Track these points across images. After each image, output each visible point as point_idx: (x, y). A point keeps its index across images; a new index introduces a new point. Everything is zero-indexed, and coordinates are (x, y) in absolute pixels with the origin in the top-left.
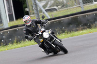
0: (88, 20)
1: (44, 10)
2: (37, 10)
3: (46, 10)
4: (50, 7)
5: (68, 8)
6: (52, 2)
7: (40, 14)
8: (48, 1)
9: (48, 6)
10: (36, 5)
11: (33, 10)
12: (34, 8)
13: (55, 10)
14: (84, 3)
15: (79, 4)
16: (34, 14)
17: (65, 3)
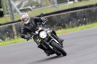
0: (63, 20)
1: (18, 10)
2: (11, 10)
3: (20, 10)
4: (25, 7)
5: (43, 8)
6: (27, 2)
7: (14, 14)
8: (23, 2)
9: (23, 6)
10: (11, 5)
11: (8, 10)
12: (8, 8)
13: (30, 10)
14: (58, 3)
15: (54, 3)
16: (8, 14)
17: (39, 3)
